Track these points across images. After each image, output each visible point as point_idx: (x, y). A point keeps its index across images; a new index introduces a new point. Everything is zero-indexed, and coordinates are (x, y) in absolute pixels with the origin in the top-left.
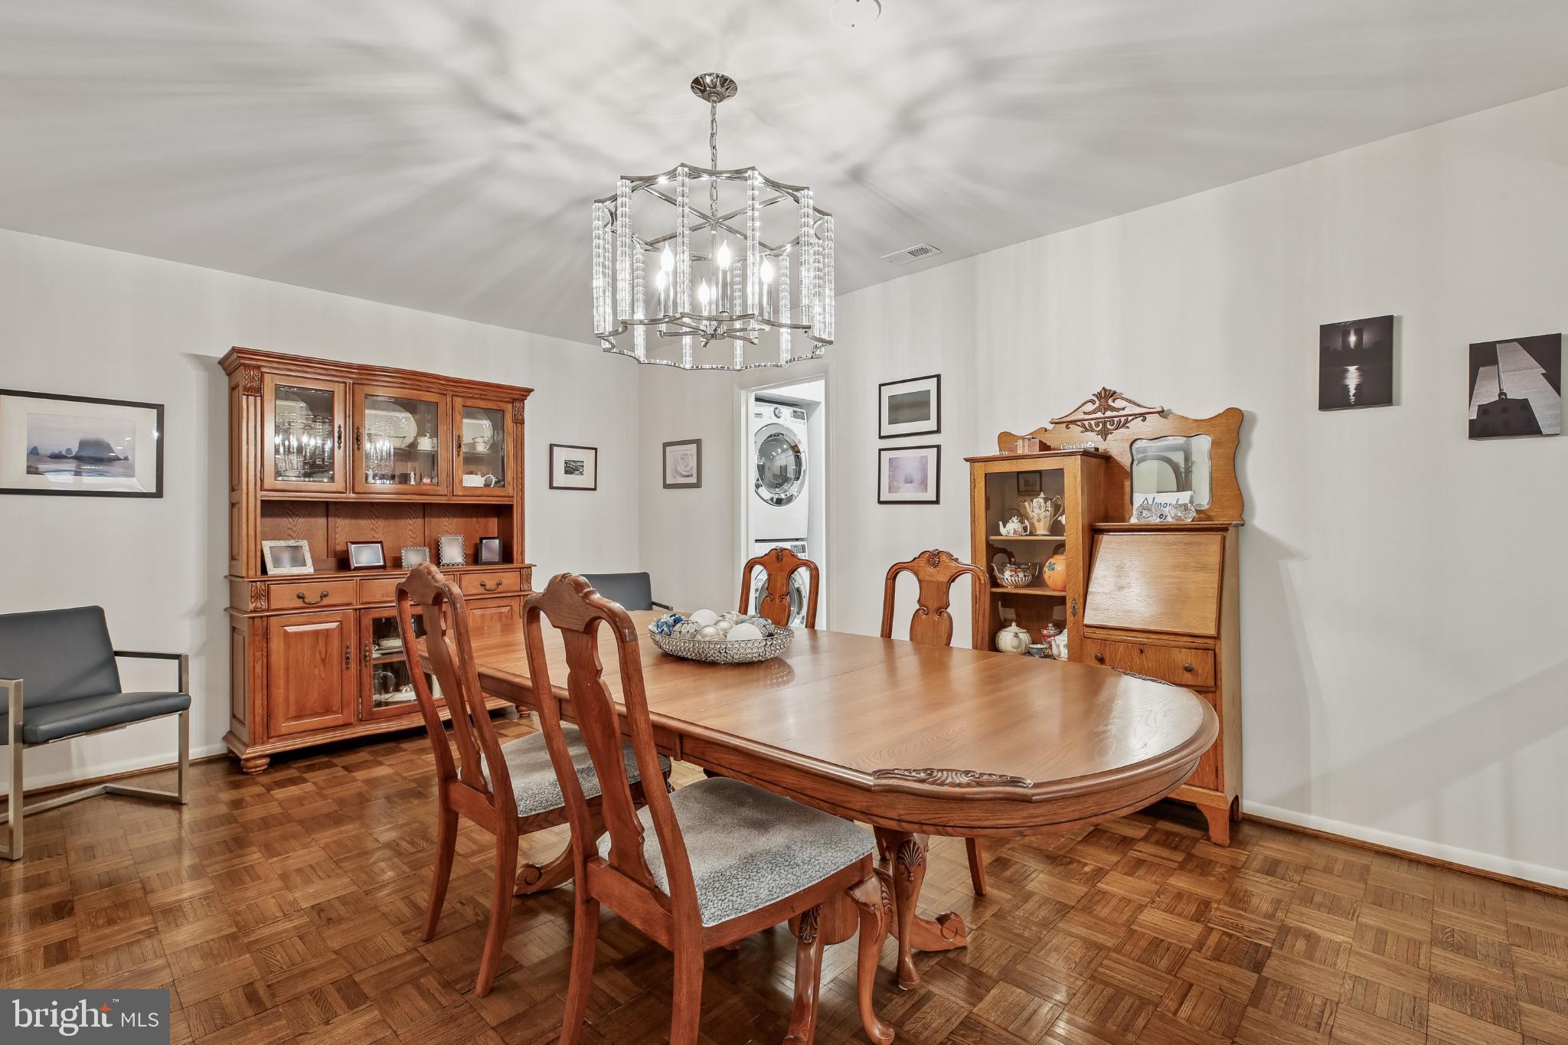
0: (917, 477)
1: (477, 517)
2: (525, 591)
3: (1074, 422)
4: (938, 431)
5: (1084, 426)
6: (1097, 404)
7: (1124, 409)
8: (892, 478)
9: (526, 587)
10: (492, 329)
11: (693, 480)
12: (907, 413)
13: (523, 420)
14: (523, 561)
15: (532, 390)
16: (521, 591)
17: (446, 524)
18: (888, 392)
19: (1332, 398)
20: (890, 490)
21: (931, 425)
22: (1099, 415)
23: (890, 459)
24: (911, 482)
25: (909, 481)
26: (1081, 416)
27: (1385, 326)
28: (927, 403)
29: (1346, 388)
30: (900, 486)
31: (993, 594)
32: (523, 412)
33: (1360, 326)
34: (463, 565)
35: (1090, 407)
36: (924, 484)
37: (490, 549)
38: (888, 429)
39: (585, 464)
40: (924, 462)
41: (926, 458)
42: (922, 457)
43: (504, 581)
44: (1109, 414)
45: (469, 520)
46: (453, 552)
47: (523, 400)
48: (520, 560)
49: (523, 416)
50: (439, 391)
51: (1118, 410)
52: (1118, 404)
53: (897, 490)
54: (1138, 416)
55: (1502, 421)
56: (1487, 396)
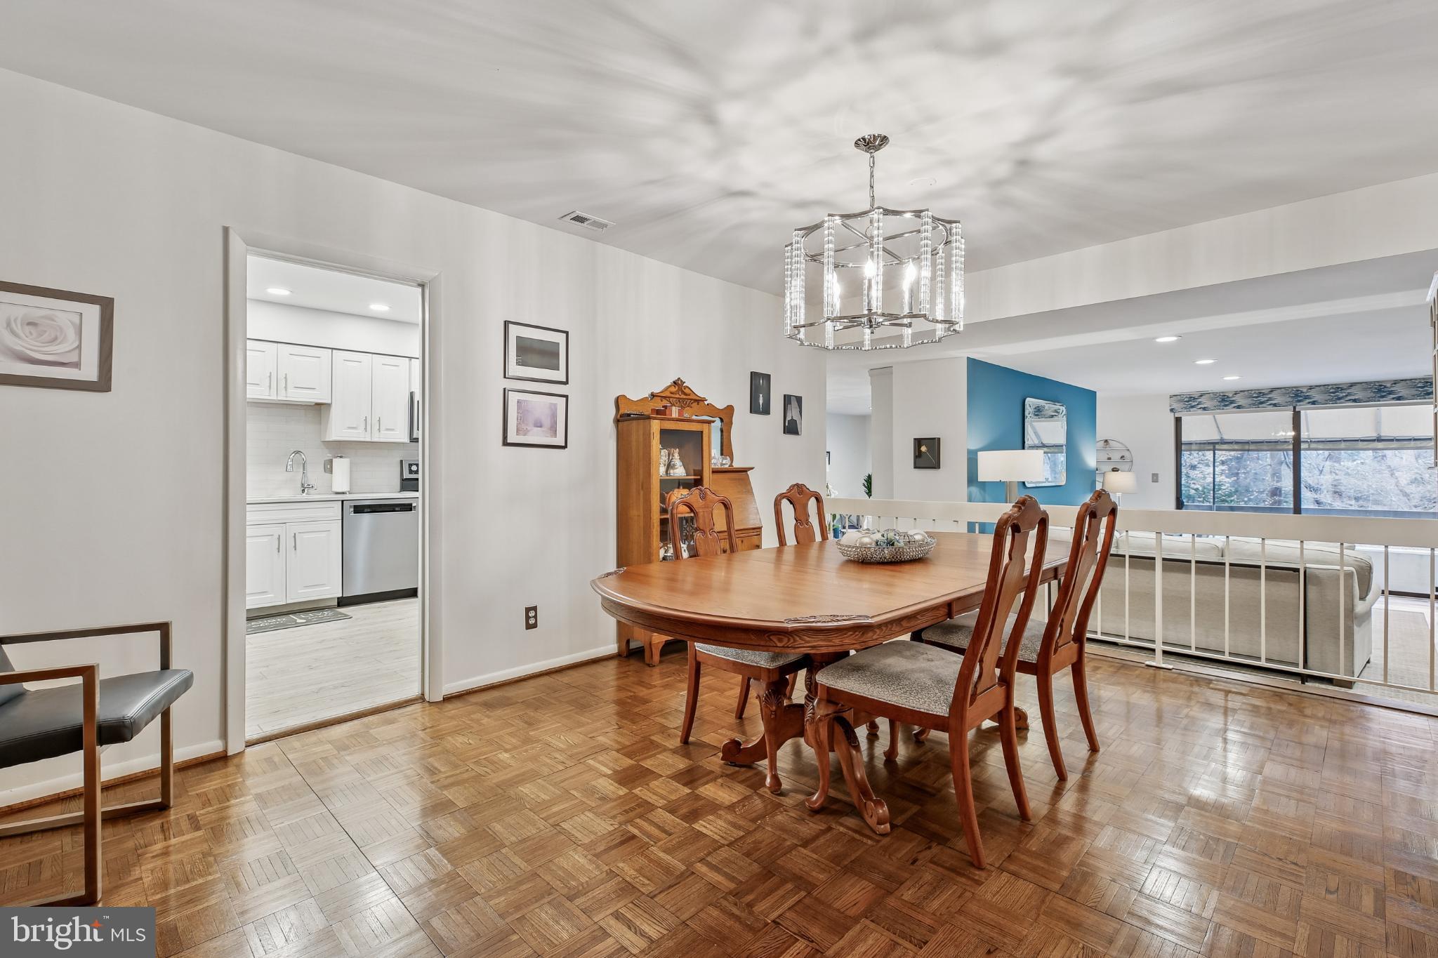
0: (547, 422)
3: (665, 397)
4: (566, 383)
5: (670, 401)
6: (677, 388)
7: (689, 395)
8: (521, 419)
12: (535, 358)
18: (513, 331)
19: (754, 408)
20: (517, 431)
21: (559, 375)
22: (677, 396)
23: (517, 400)
24: (541, 427)
25: (538, 425)
26: (669, 395)
28: (557, 355)
29: (759, 404)
30: (529, 428)
33: (763, 376)
36: (554, 431)
38: (513, 369)
40: (553, 407)
41: (555, 405)
42: (551, 404)
44: (683, 396)
51: (687, 395)
52: (687, 391)
53: (526, 433)
54: (696, 400)
55: (791, 428)
56: (789, 418)
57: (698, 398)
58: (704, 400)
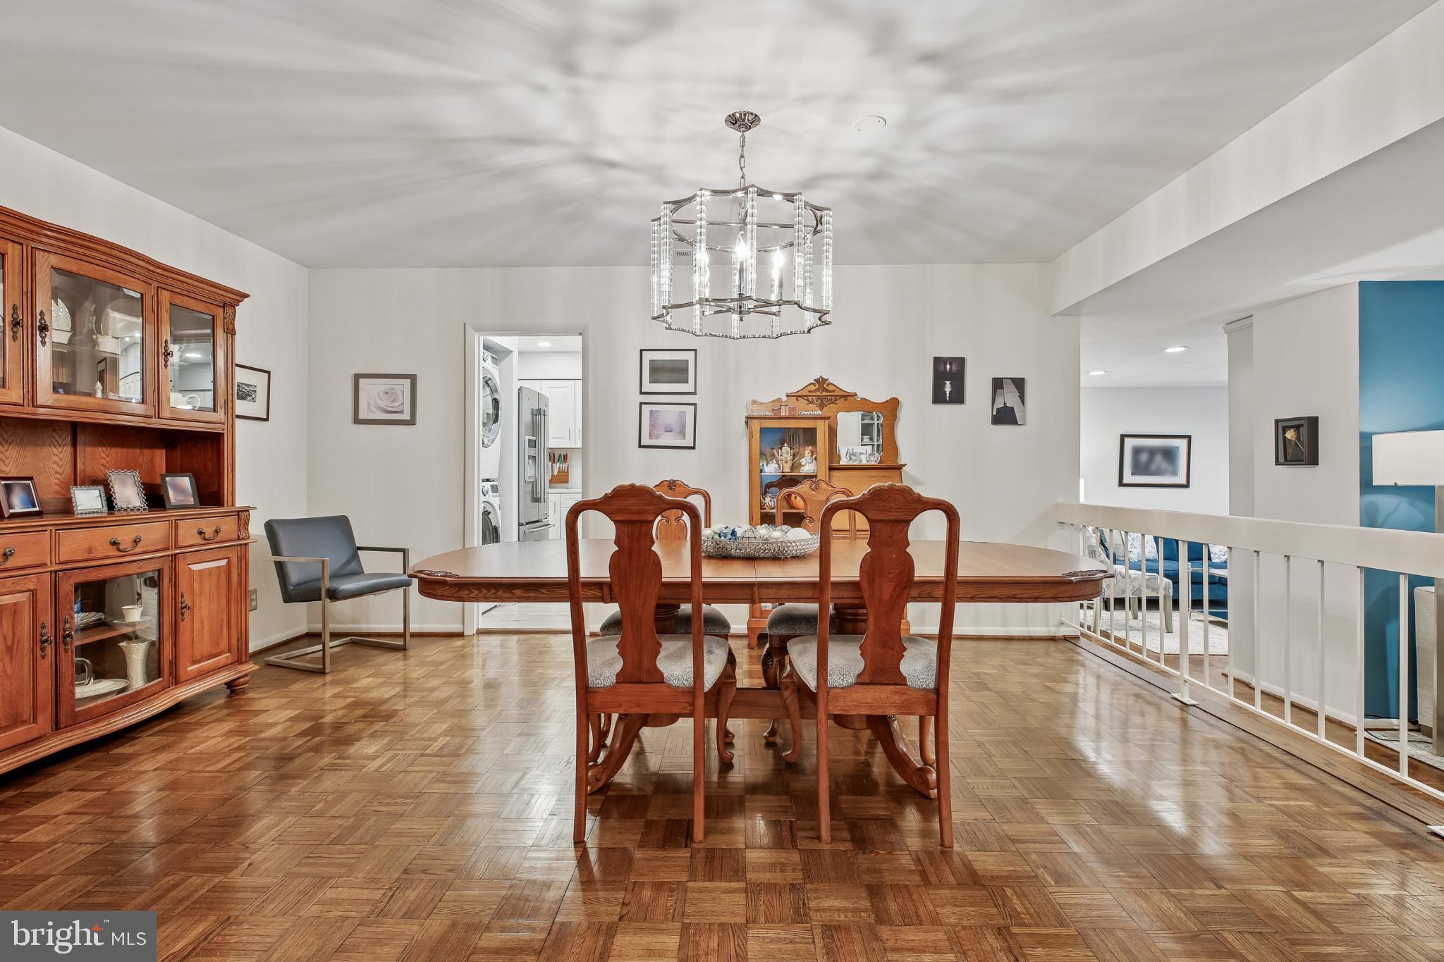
0: (676, 427)
1: (141, 448)
2: (243, 539)
3: (802, 396)
4: (694, 393)
5: (808, 400)
6: (817, 386)
7: (833, 391)
8: (653, 426)
9: (244, 535)
10: (157, 204)
11: (406, 416)
12: (666, 375)
13: (234, 330)
14: (233, 505)
15: (247, 296)
16: (239, 539)
17: (103, 455)
18: (648, 357)
19: (939, 398)
20: (651, 436)
21: (689, 387)
22: (818, 393)
23: (651, 411)
24: (671, 431)
25: (669, 430)
26: (808, 394)
27: (961, 361)
28: (686, 370)
29: (945, 392)
30: (660, 433)
31: (761, 513)
32: (234, 320)
33: (952, 360)
34: (145, 509)
35: (813, 388)
36: (682, 433)
37: (179, 490)
38: (648, 387)
39: (257, 389)
40: (683, 415)
41: (684, 413)
42: (681, 412)
43: (223, 528)
44: (824, 393)
45: (131, 451)
46: (129, 493)
47: (233, 307)
48: (230, 503)
49: (233, 324)
50: (145, 279)
51: (830, 392)
52: (830, 388)
53: (657, 437)
54: (841, 397)
55: (1004, 417)
56: (999, 404)
57: (843, 394)
58: (855, 395)
